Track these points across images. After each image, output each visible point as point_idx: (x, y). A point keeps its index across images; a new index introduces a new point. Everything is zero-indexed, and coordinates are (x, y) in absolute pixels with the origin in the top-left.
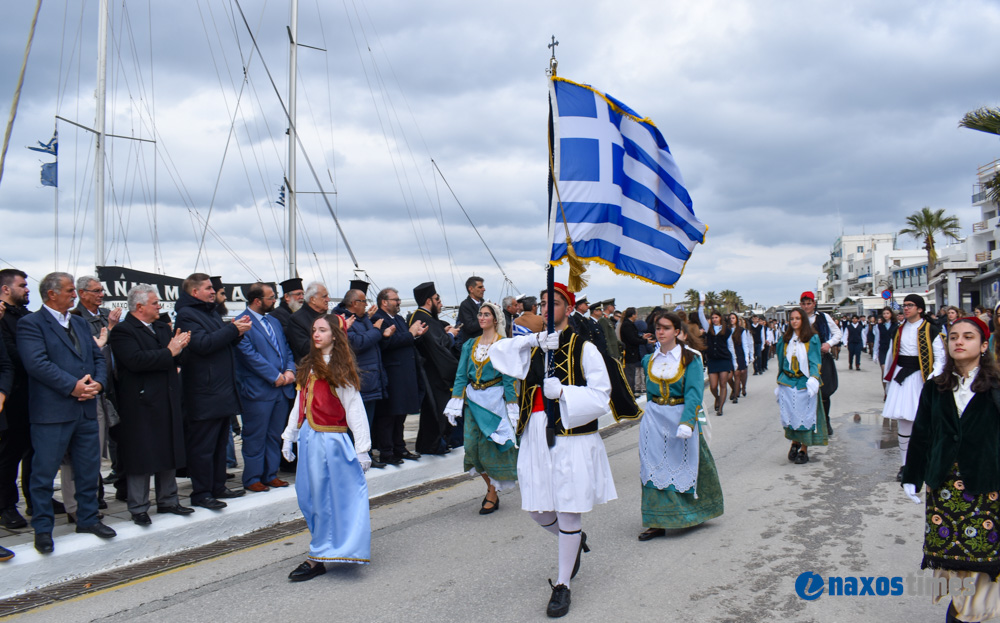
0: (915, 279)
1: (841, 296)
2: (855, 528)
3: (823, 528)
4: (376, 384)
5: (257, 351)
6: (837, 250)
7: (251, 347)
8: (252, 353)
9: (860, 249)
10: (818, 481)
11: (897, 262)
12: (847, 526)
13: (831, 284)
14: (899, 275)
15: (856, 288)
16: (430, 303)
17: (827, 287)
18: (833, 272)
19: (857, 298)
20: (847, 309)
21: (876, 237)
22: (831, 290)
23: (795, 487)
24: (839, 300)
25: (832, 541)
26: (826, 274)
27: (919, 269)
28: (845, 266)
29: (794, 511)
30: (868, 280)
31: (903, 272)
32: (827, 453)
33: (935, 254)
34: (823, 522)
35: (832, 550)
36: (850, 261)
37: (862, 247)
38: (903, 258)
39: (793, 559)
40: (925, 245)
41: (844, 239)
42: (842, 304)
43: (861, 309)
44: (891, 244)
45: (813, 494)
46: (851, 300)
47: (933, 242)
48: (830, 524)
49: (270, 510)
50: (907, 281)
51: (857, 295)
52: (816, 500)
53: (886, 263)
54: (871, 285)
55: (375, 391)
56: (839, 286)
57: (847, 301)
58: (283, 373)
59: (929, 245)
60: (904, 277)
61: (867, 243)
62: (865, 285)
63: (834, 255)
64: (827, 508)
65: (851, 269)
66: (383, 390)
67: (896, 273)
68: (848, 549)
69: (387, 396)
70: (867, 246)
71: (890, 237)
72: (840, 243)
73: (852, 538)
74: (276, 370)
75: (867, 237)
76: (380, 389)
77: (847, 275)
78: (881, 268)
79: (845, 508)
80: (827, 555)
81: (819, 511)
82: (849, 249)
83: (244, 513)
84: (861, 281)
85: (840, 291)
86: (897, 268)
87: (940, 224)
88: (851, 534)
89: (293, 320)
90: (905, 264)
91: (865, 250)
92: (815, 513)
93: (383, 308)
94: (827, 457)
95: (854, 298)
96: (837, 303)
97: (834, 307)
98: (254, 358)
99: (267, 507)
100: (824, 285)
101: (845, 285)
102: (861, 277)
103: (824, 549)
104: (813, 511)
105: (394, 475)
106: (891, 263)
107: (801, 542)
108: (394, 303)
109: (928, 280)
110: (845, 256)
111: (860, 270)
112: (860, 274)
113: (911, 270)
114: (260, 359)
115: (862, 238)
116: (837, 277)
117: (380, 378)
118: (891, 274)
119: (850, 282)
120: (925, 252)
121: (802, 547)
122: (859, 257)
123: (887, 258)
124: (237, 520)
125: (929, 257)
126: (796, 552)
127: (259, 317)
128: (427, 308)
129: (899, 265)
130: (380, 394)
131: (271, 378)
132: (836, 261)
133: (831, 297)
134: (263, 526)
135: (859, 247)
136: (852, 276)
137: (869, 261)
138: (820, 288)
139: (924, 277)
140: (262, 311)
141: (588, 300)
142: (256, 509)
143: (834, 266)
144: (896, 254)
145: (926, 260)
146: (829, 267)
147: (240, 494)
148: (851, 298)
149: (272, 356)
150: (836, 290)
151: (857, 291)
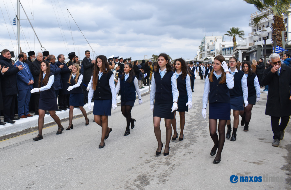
0: (229, 52)
1: (205, 57)
2: (205, 127)
3: (196, 127)
4: (60, 84)
5: (22, 74)
6: (204, 41)
7: (20, 73)
8: (21, 74)
9: (211, 41)
10: (195, 114)
11: (224, 46)
12: (203, 126)
13: (201, 53)
14: (224, 50)
15: (210, 54)
16: (74, 59)
17: (200, 54)
18: (202, 49)
19: (210, 58)
20: (207, 61)
21: (217, 37)
22: (201, 55)
23: (188, 116)
24: (204, 58)
25: (198, 130)
26: (200, 49)
27: (231, 48)
28: (206, 47)
29: (187, 122)
30: (214, 52)
31: (225, 49)
32: (198, 107)
33: (236, 43)
34: (196, 125)
35: (198, 132)
36: (208, 45)
37: (212, 40)
38: (226, 44)
39: (187, 135)
40: (233, 40)
41: (206, 37)
42: (205, 60)
43: (211, 61)
44: (222, 39)
45: (193, 118)
46: (208, 59)
47: (235, 39)
48: (198, 126)
49: (28, 124)
50: (227, 52)
51: (210, 57)
52: (194, 120)
53: (220, 46)
54: (215, 53)
55: (59, 86)
56: (204, 53)
57: (206, 59)
58: (30, 81)
59: (234, 40)
60: (226, 51)
61: (214, 39)
62: (213, 53)
63: (202, 43)
64: (197, 122)
65: (208, 48)
66: (62, 86)
67: (223, 49)
68: (203, 132)
69: (63, 88)
70: (214, 40)
71: (222, 37)
72: (205, 39)
73: (204, 129)
74: (28, 80)
75: (214, 37)
76: (61, 86)
77: (207, 50)
78: (218, 48)
79: (202, 121)
80: (196, 134)
81: (195, 122)
82: (208, 41)
83: (20, 124)
84: (211, 52)
85: (204, 55)
86: (223, 48)
87: (238, 33)
88: (203, 128)
89: (32, 64)
90: (226, 46)
91: (213, 41)
92: (194, 123)
93: (59, 61)
94: (198, 108)
95: (209, 58)
96: (203, 59)
97: (202, 61)
98: (22, 76)
99: (27, 123)
100: (199, 53)
101: (206, 53)
102: (211, 51)
103: (196, 132)
104: (193, 122)
105: (64, 113)
106: (221, 46)
107: (189, 130)
108: (63, 59)
109: (234, 52)
110: (206, 43)
111: (211, 48)
112: (211, 50)
113: (228, 49)
114: (24, 76)
115: (212, 37)
116: (204, 51)
117: (61, 82)
118: (221, 50)
119: (208, 52)
120: (233, 43)
121: (190, 132)
122: (211, 44)
123: (220, 44)
124: (19, 126)
125: (234, 44)
126: (188, 133)
127: (22, 63)
128: (73, 60)
129: (224, 47)
130: (61, 87)
131: (27, 82)
132: (203, 45)
133: (201, 57)
134: (26, 128)
135: (211, 40)
136: (208, 50)
137: (214, 45)
138: (198, 54)
139: (232, 51)
140: (23, 61)
141: (123, 58)
142: (24, 123)
143: (203, 47)
144: (223, 43)
145: (233, 45)
146: (201, 47)
147: (18, 119)
148: (208, 58)
149: (27, 75)
150: (203, 55)
151: (210, 56)
